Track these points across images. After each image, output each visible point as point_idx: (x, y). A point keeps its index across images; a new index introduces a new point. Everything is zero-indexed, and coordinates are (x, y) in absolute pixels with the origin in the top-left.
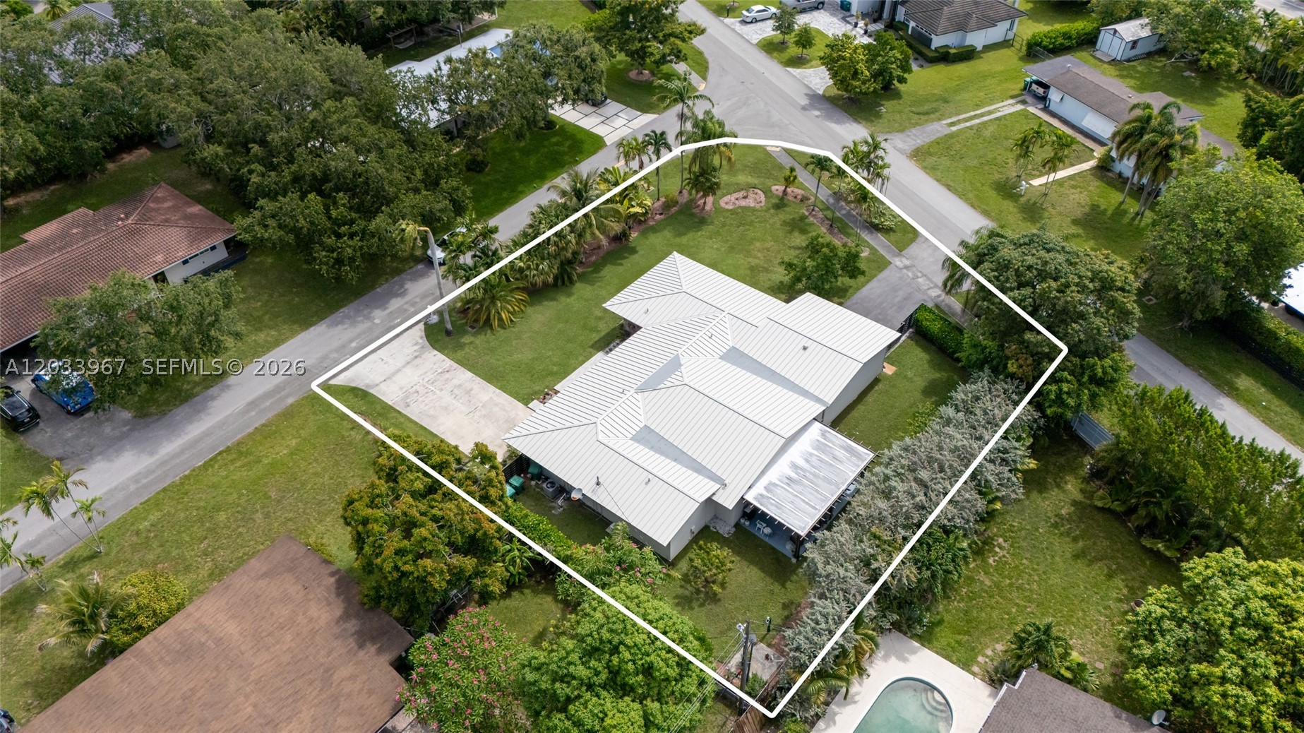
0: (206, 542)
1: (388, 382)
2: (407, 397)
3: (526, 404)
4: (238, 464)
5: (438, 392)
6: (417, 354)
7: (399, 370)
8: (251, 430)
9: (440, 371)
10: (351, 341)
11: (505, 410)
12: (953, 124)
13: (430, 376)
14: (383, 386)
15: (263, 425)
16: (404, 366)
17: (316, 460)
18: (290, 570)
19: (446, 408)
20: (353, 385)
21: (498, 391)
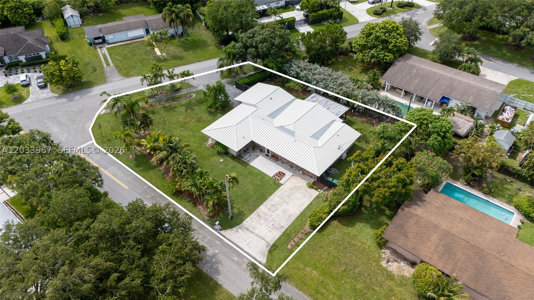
0: (375, 288)
1: (265, 238)
2: (276, 228)
3: (282, 185)
4: (325, 291)
5: (273, 217)
6: (245, 230)
7: (257, 235)
8: (301, 293)
9: (258, 218)
10: (233, 260)
11: (285, 192)
12: (108, 65)
13: (262, 221)
14: (268, 240)
15: (297, 287)
16: (254, 233)
17: (320, 256)
18: (402, 226)
19: (284, 212)
20: (267, 253)
21: (273, 195)
